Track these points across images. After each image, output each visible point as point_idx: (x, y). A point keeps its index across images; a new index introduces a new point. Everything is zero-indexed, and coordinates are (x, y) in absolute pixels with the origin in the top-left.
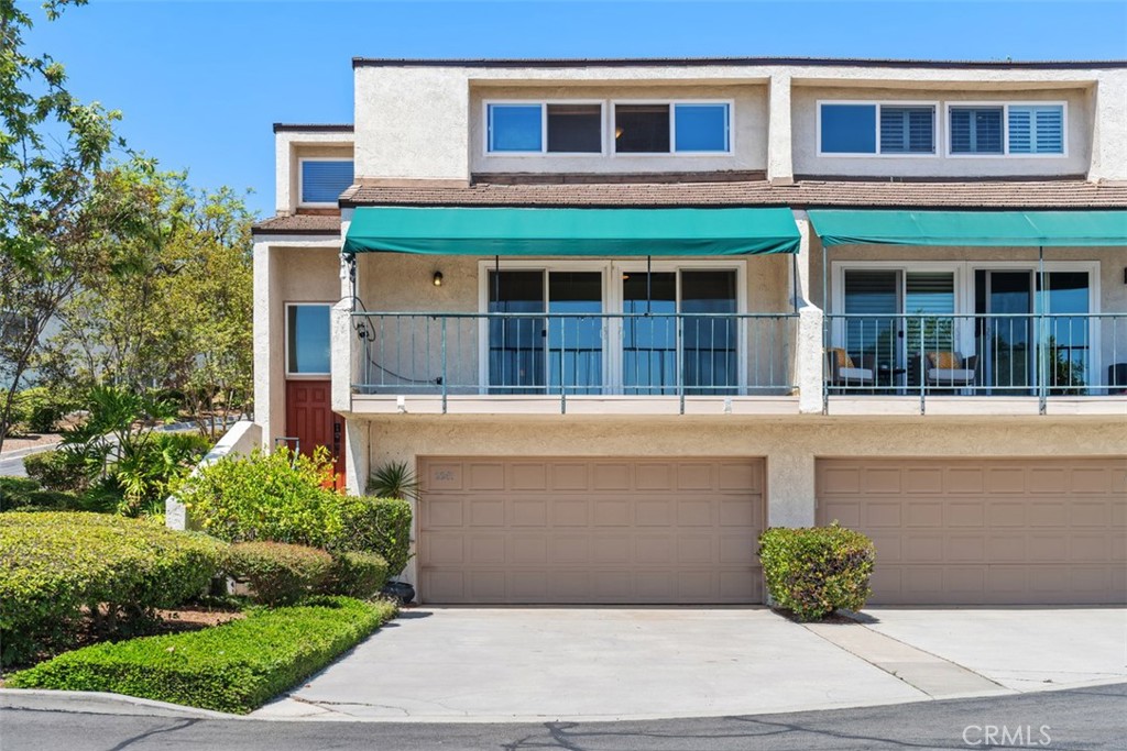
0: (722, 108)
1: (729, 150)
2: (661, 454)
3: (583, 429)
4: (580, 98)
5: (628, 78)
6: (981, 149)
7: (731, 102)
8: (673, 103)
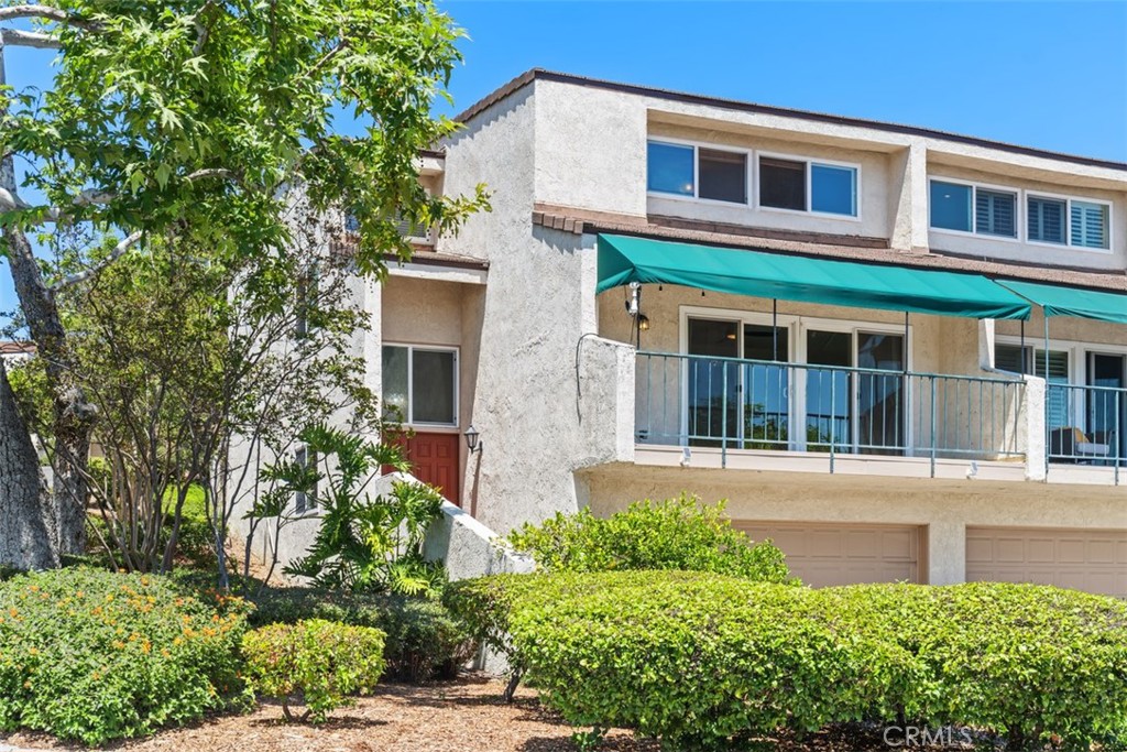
0: (850, 172)
1: (856, 215)
2: (841, 520)
3: (774, 493)
4: (729, 145)
5: (791, 129)
6: (1047, 238)
7: (858, 166)
8: (810, 161)
